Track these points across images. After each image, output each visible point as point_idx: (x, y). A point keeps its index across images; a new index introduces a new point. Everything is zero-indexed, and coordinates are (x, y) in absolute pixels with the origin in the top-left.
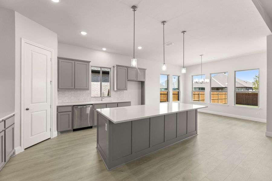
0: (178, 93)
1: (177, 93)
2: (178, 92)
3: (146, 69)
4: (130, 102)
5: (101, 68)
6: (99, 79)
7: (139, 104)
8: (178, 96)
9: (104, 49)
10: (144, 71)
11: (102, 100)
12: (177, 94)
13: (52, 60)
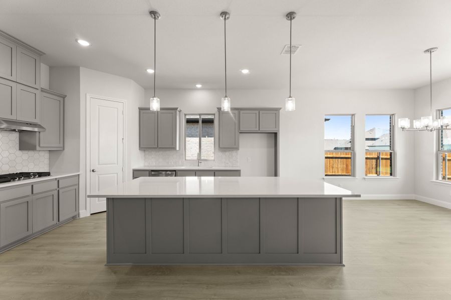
0: (391, 158)
1: (389, 157)
2: (391, 153)
3: (281, 108)
4: (239, 171)
5: (200, 115)
6: (198, 134)
7: (269, 175)
8: (391, 163)
9: (199, 86)
10: (276, 112)
11: (198, 166)
12: (386, 159)
13: (124, 113)
